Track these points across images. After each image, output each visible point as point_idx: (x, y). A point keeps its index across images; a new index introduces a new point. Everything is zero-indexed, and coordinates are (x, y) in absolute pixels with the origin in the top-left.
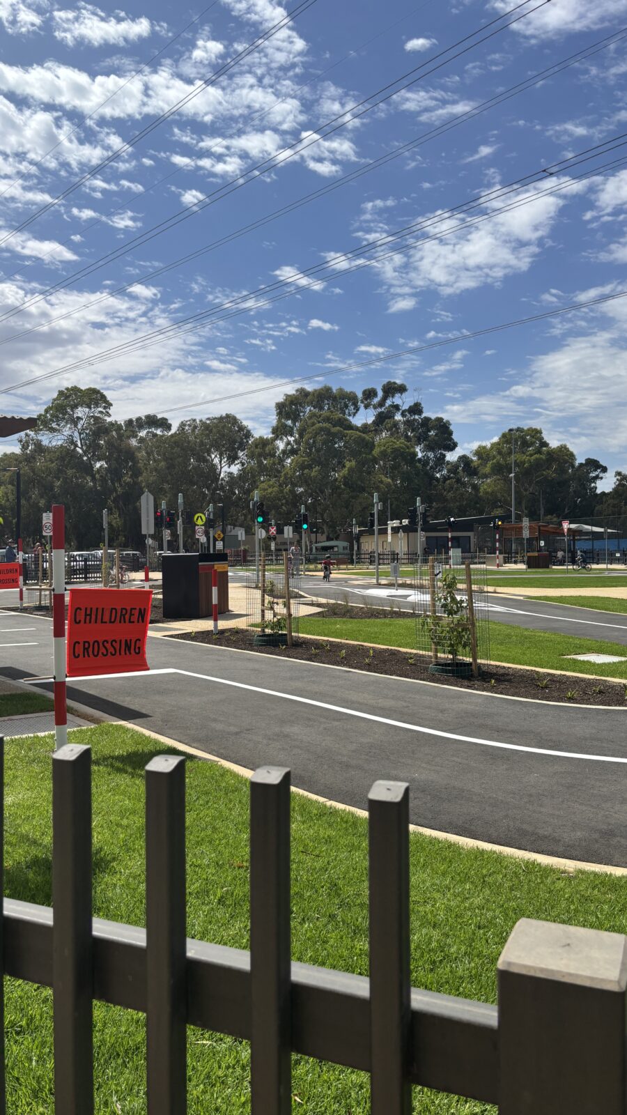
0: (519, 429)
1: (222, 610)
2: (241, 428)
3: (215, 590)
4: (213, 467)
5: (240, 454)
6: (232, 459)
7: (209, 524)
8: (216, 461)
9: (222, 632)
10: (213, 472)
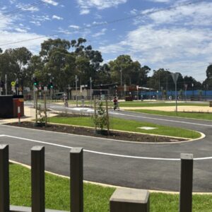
0: (123, 56)
1: (22, 115)
2: (28, 52)
3: (19, 108)
4: (18, 66)
5: (28, 61)
6: (25, 63)
7: (17, 86)
8: (19, 64)
9: (22, 122)
10: (18, 68)
